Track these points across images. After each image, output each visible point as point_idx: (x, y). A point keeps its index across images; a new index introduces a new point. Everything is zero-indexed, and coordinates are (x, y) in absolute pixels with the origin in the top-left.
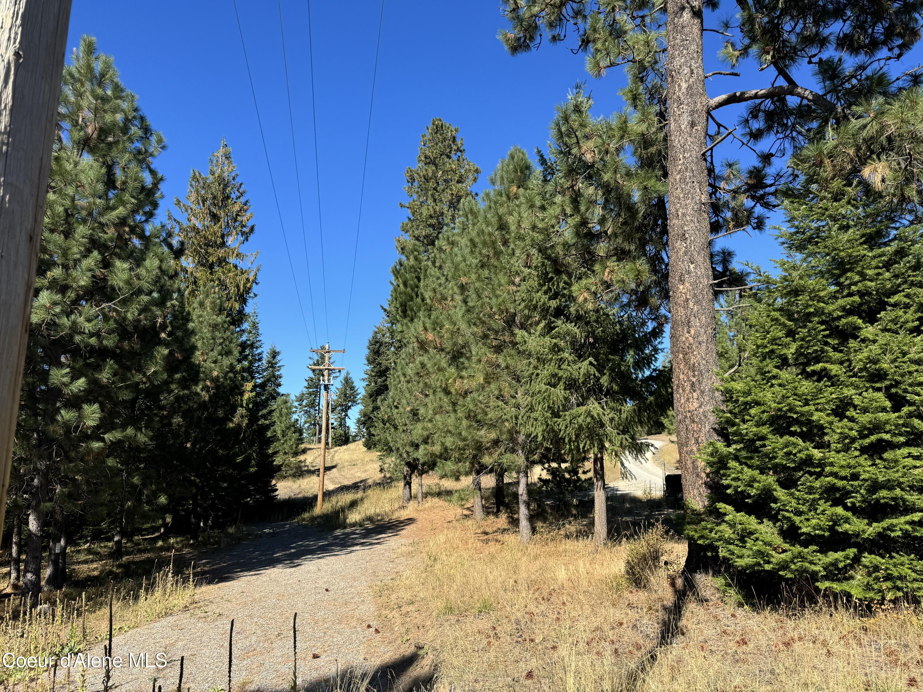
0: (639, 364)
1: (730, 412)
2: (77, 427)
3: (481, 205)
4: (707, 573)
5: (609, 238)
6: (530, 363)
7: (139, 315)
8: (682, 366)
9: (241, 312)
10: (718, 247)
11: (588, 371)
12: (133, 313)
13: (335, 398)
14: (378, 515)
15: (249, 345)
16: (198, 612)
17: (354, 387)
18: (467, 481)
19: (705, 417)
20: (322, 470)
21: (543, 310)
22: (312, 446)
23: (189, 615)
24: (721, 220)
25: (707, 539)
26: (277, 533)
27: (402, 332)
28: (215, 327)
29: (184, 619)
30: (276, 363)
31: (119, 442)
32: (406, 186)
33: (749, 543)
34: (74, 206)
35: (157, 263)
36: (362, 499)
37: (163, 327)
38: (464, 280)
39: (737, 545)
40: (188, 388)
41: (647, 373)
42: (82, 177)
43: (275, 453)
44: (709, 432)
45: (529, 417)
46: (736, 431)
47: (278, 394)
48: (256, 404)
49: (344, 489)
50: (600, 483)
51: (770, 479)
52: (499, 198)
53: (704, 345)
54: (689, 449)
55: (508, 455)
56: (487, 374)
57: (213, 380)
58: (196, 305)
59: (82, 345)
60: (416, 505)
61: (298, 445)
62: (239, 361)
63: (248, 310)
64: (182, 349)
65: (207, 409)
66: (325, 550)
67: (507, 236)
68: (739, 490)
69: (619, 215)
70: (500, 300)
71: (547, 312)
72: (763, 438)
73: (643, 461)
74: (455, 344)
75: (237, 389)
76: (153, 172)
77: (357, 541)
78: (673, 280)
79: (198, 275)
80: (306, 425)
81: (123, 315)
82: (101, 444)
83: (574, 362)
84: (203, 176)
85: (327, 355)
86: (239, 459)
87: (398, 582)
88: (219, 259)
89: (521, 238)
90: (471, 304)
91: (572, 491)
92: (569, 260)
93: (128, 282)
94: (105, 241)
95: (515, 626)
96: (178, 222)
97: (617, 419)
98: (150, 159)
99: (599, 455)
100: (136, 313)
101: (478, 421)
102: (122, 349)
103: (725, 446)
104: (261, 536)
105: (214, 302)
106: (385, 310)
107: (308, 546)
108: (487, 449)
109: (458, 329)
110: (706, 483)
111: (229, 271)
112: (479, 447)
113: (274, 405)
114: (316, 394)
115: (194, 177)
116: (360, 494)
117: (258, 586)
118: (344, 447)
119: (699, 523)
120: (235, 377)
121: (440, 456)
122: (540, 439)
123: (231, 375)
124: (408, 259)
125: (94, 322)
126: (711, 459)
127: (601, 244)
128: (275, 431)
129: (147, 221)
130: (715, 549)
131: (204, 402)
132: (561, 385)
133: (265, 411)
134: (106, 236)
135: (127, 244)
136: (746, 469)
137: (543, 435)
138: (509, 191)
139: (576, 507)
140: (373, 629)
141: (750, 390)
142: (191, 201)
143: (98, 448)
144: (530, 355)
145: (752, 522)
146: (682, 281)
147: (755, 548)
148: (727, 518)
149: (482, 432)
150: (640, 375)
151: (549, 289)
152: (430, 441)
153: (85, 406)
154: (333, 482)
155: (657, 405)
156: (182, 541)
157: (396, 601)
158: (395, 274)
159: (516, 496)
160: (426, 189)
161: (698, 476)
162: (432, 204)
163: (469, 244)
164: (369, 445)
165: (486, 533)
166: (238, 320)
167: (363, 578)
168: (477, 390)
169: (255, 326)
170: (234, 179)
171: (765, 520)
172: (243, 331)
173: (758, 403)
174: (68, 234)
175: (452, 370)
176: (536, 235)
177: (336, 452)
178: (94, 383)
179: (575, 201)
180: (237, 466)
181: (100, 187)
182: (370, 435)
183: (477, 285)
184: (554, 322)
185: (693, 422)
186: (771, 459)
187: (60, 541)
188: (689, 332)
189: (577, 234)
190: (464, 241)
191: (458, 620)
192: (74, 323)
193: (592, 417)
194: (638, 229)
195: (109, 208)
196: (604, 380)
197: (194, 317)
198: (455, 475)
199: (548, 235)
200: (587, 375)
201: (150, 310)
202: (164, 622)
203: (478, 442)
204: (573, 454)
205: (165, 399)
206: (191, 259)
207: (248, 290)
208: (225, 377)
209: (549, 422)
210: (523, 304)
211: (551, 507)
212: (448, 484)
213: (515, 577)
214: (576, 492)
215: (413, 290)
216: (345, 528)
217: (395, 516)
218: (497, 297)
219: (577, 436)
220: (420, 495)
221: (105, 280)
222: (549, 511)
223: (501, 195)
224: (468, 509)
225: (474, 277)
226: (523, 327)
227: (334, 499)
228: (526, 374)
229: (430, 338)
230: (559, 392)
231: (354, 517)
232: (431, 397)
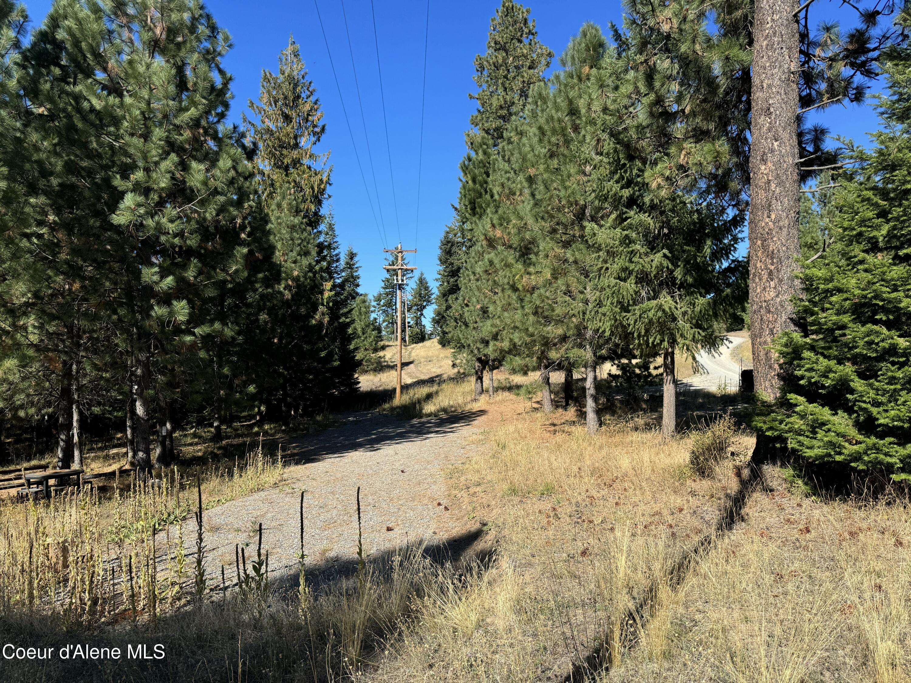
0: (716, 256)
1: (810, 301)
2: (169, 322)
3: (551, 91)
4: (774, 464)
5: (687, 117)
6: (599, 256)
7: (217, 215)
8: (759, 254)
9: (316, 214)
10: (808, 125)
11: (661, 264)
12: (211, 213)
13: (410, 298)
14: (452, 407)
15: (326, 246)
16: (286, 488)
17: (428, 287)
18: (535, 376)
19: (782, 306)
20: (399, 365)
21: (615, 200)
22: (391, 343)
23: (278, 491)
24: (813, 93)
25: (776, 430)
26: (360, 421)
27: (471, 230)
28: (293, 228)
29: (274, 494)
30: (354, 265)
31: (208, 335)
32: (475, 76)
33: (820, 434)
34: (151, 110)
35: (229, 163)
36: (437, 393)
37: (243, 228)
38: (532, 171)
39: (807, 437)
40: (273, 287)
41: (725, 265)
42: (154, 79)
43: (356, 349)
44: (785, 322)
45: (597, 312)
46: (815, 320)
47: (357, 294)
48: (336, 303)
49: (421, 383)
50: (669, 377)
51: (848, 369)
52: (569, 80)
53: (785, 230)
54: (763, 340)
55: (576, 350)
56: (554, 269)
57: (293, 279)
58: (273, 207)
59: (168, 245)
60: (487, 399)
61: (377, 342)
62: (318, 262)
63: (323, 211)
64: (261, 249)
65: (290, 307)
66: (402, 436)
67: (578, 122)
68: (813, 380)
69: (697, 90)
70: (569, 191)
71: (619, 202)
72: (843, 327)
73: (716, 355)
74: (522, 240)
75: (317, 289)
76: (221, 72)
77: (432, 429)
78: (754, 161)
79: (275, 177)
80: (385, 324)
81: (202, 215)
82: (193, 338)
83: (646, 254)
84: (274, 76)
85: (400, 255)
86: (323, 354)
87: (467, 466)
88: (293, 160)
89: (592, 122)
90: (538, 197)
91: (643, 386)
92: (643, 143)
93: (205, 183)
94: (181, 142)
95: (574, 508)
96: (253, 125)
97: (690, 312)
98: (218, 59)
99: (670, 350)
100: (214, 213)
101: (546, 317)
102: (206, 249)
103: (801, 337)
104: (345, 424)
105: (290, 204)
106: (456, 209)
107: (388, 432)
108: (555, 345)
109: (526, 224)
110: (778, 375)
111: (304, 172)
112: (547, 344)
113: (354, 304)
114: (393, 294)
115: (265, 78)
116: (435, 388)
117: (341, 467)
118: (421, 344)
119: (769, 414)
120: (314, 276)
121: (510, 352)
122: (607, 334)
123: (310, 274)
124: (477, 154)
125: (176, 223)
126: (785, 349)
127: (679, 125)
128: (355, 329)
129: (218, 122)
130: (784, 440)
131: (288, 300)
132: (632, 279)
133: (345, 310)
134: (181, 138)
135: (202, 146)
136: (821, 359)
137: (611, 329)
138: (580, 72)
139: (646, 401)
140: (442, 507)
141: (832, 277)
142: (264, 102)
143: (190, 341)
144: (599, 249)
145: (825, 413)
146: (764, 161)
147: (826, 439)
148: (798, 409)
149: (549, 328)
150: (717, 267)
151: (622, 178)
152: (499, 337)
153: (175, 303)
154: (411, 376)
155: (733, 297)
156: (275, 427)
157: (464, 482)
158: (463, 170)
159: (584, 390)
160: (496, 77)
161: (770, 367)
162: (503, 93)
163: (537, 132)
164: (444, 343)
165: (554, 425)
166: (315, 222)
167: (436, 462)
168: (545, 286)
169: (331, 227)
170: (303, 77)
171: (839, 412)
172: (320, 232)
173: (840, 290)
174: (146, 136)
175: (520, 266)
176: (608, 117)
177: (413, 348)
178: (181, 281)
179: (650, 77)
180: (321, 360)
181: (172, 89)
182: (444, 333)
183: (545, 176)
184: (626, 212)
185: (769, 312)
186: (851, 349)
187: (165, 425)
188: (769, 217)
189: (652, 114)
190: (533, 130)
191: (521, 501)
192: (158, 223)
193: (664, 311)
194: (718, 107)
195: (182, 110)
196: (678, 274)
197: (273, 219)
198: (522, 369)
199: (620, 118)
200: (660, 268)
201: (228, 211)
202: (256, 496)
203: (544, 337)
204: (642, 349)
205: (251, 297)
206: (267, 162)
207: (322, 192)
208: (305, 277)
209: (618, 317)
210: (593, 195)
211: (621, 401)
212: (518, 379)
213: (579, 464)
214: (647, 387)
215: (481, 186)
216: (421, 417)
217: (468, 408)
218: (566, 188)
219: (647, 331)
220: (491, 389)
221: (184, 182)
222: (619, 405)
223: (572, 77)
224: (538, 402)
225: (542, 167)
226: (593, 219)
227: (411, 392)
228: (595, 268)
229: (498, 235)
230: (630, 286)
231: (429, 408)
232: (500, 294)
